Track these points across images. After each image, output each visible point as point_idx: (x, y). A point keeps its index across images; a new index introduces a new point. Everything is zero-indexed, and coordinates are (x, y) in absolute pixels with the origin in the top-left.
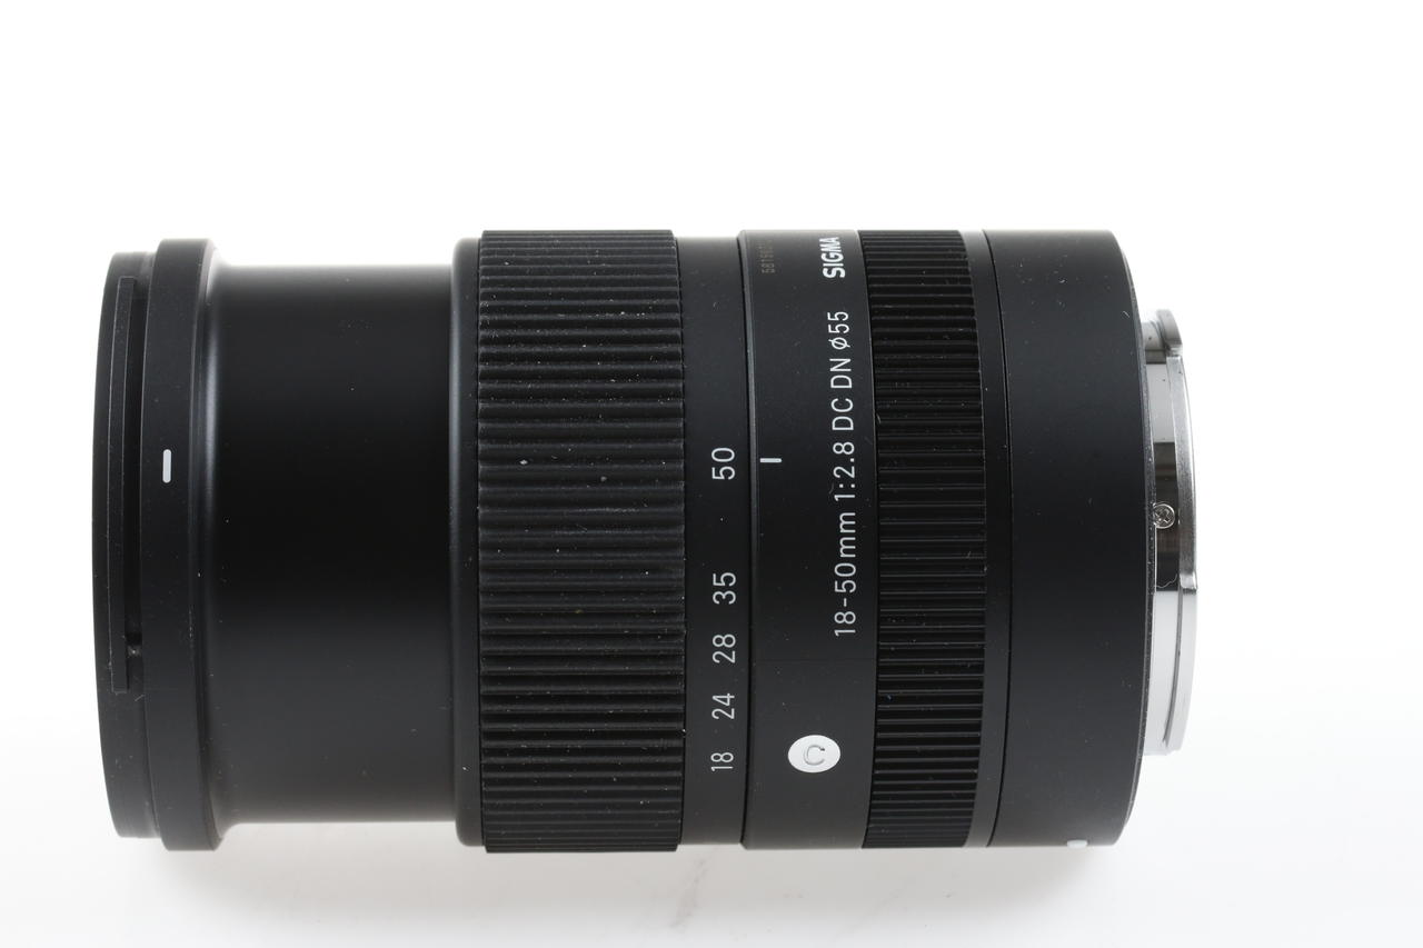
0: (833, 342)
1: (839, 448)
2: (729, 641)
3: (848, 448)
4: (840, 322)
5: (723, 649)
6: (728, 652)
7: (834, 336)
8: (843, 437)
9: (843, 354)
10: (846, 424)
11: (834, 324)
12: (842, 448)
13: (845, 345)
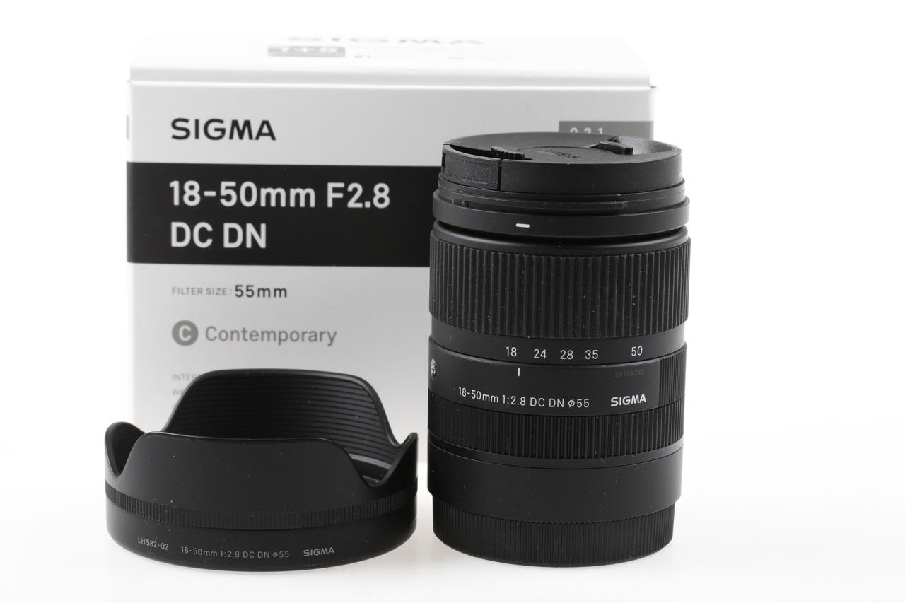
0: (573, 401)
1: (523, 399)
2: (570, 357)
3: (523, 403)
4: (583, 404)
5: (567, 354)
6: (566, 356)
7: (576, 402)
8: (528, 401)
9: (566, 404)
10: (533, 403)
11: (583, 401)
12: (523, 401)
13: (570, 406)
